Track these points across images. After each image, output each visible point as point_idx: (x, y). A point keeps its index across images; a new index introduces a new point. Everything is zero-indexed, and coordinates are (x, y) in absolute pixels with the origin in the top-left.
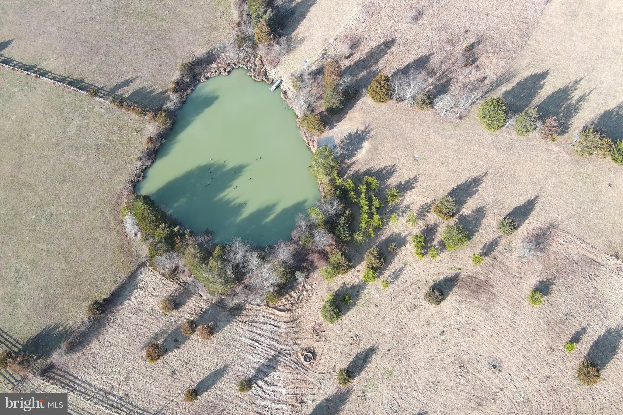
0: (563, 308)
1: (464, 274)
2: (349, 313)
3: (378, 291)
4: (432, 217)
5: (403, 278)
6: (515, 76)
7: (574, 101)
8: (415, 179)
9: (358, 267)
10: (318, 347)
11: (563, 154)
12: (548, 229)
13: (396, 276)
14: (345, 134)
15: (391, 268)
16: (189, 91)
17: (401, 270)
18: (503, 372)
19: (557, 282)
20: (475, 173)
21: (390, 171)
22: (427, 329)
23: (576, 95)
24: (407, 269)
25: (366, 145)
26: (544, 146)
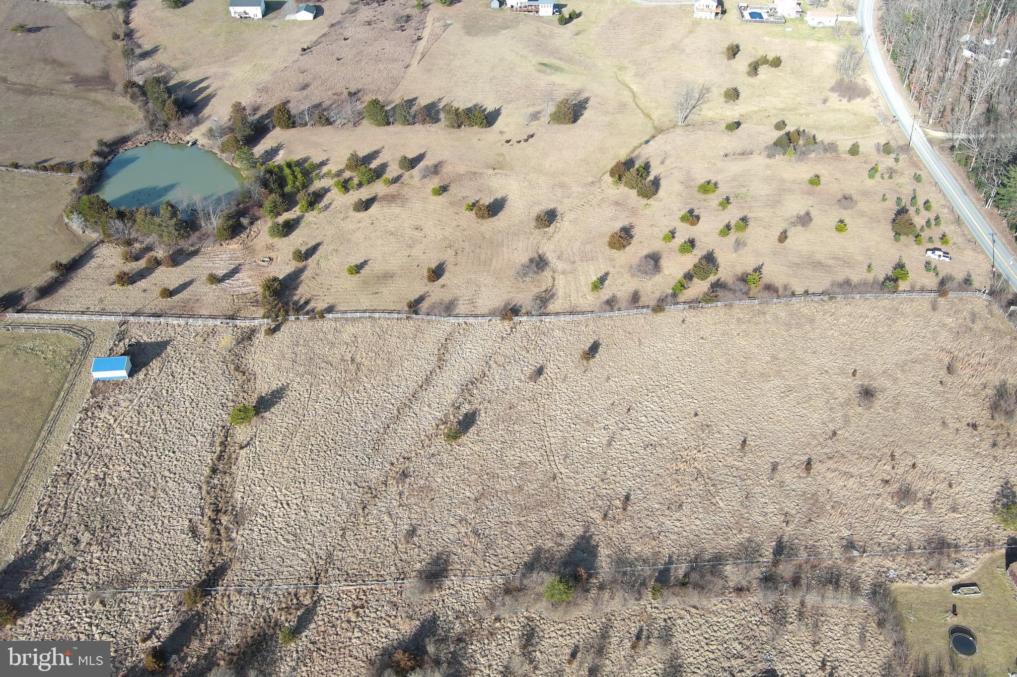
0: (460, 195)
1: (380, 194)
2: (294, 233)
3: (315, 217)
4: (347, 174)
5: (332, 207)
6: (392, 102)
7: (441, 107)
8: (328, 160)
9: (294, 209)
10: (272, 255)
11: (440, 131)
12: (439, 164)
13: (327, 207)
14: (263, 152)
15: (322, 205)
16: (110, 158)
17: (330, 204)
18: (424, 230)
19: (452, 184)
20: (375, 149)
21: (306, 160)
22: (360, 225)
23: (441, 105)
24: (334, 203)
25: (281, 153)
26: (424, 129)
